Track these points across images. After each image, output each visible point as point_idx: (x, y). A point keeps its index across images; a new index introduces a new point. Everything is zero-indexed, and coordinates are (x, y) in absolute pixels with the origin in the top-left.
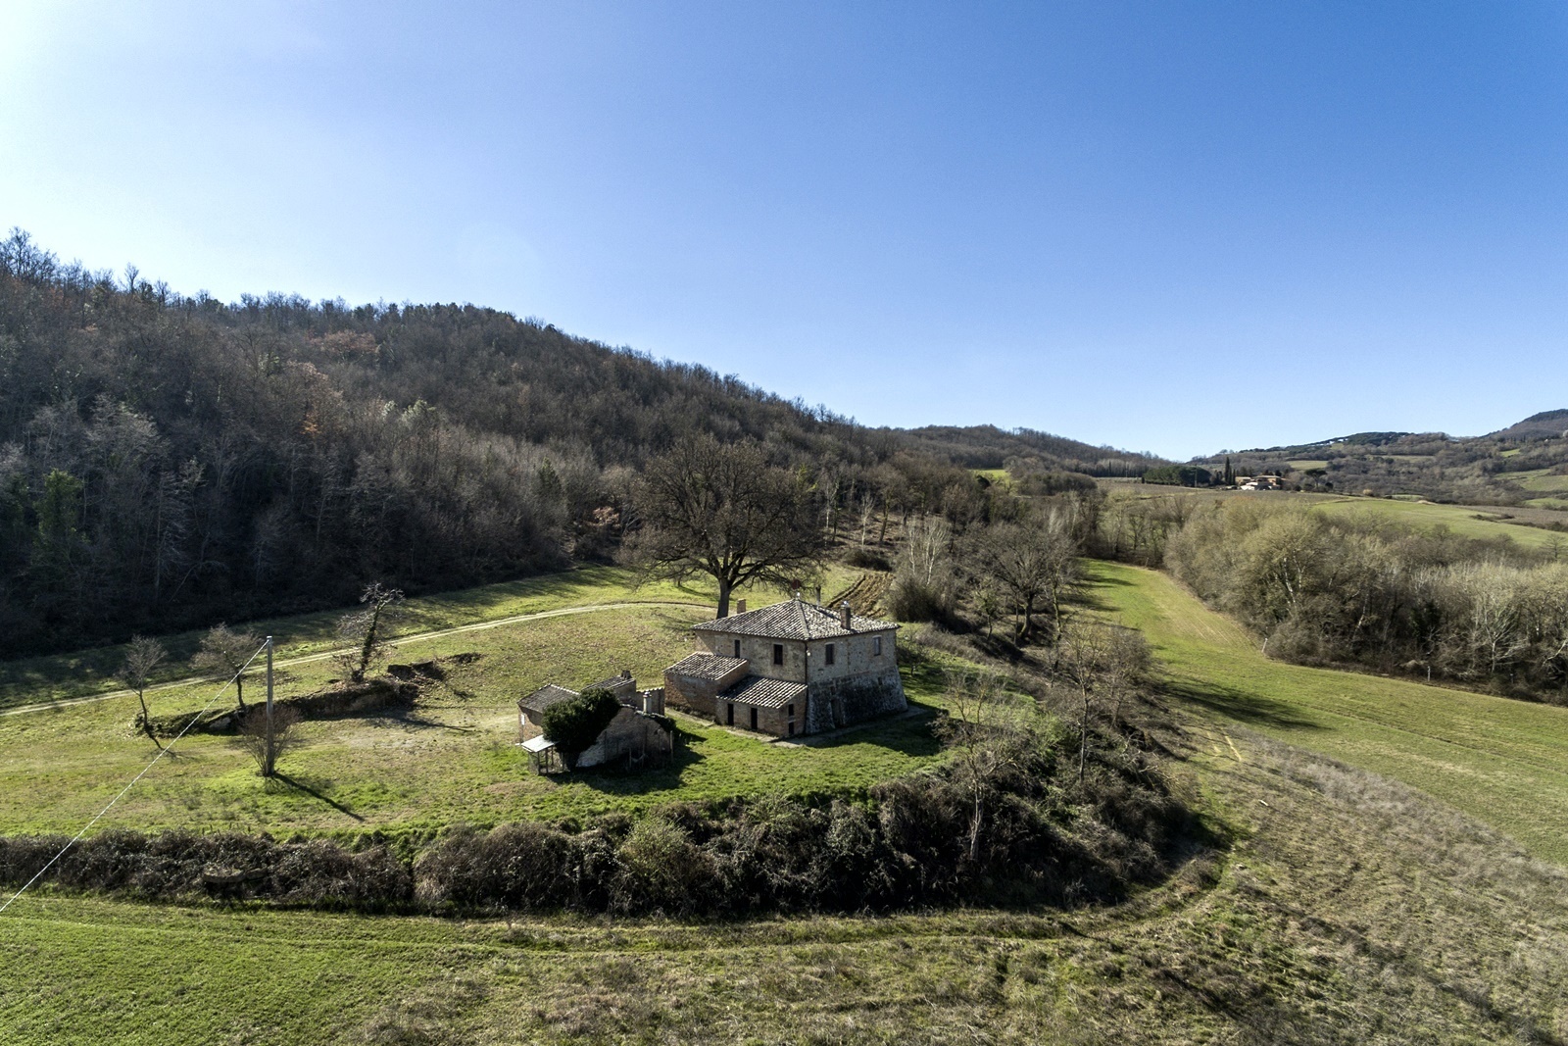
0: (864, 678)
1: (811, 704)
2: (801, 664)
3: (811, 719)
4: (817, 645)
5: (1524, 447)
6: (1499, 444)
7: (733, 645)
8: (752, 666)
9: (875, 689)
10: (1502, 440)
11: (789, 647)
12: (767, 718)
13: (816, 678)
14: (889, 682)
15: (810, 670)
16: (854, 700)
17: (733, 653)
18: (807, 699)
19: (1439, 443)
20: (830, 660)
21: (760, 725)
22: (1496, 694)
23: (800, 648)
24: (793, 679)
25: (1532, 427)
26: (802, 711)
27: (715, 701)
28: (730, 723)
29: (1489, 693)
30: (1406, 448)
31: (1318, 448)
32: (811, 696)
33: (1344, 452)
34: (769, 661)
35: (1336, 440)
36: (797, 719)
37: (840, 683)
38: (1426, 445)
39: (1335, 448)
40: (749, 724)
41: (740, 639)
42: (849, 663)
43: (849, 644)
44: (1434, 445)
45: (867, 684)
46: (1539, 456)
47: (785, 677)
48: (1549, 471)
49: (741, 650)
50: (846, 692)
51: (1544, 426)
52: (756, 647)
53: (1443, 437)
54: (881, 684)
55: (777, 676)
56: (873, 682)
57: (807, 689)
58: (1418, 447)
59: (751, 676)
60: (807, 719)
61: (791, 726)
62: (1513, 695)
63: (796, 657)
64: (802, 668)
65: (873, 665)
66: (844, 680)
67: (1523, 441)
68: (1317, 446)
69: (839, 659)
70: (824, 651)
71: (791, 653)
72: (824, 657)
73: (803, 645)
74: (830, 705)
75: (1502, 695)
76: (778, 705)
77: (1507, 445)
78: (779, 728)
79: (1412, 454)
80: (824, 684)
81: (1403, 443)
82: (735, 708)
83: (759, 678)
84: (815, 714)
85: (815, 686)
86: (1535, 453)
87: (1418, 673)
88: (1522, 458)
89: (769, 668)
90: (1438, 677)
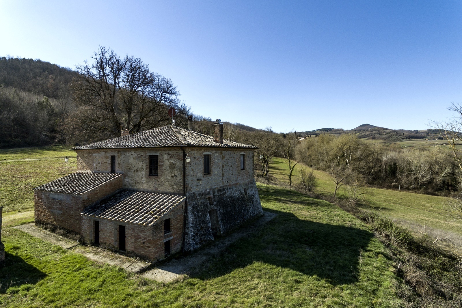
0: (234, 189)
1: (191, 217)
2: (178, 173)
3: (191, 234)
4: (196, 153)
5: (360, 133)
6: (355, 132)
7: (109, 161)
8: (127, 180)
9: (243, 198)
10: (355, 131)
11: (165, 157)
12: (136, 238)
13: (195, 188)
14: (251, 192)
15: (189, 179)
16: (229, 209)
17: (109, 169)
18: (186, 211)
19: (341, 131)
20: (207, 171)
21: (129, 246)
22: (423, 194)
23: (177, 157)
24: (170, 190)
25: (361, 128)
26: (180, 225)
27: (80, 219)
28: (96, 243)
29: (420, 193)
30: (334, 132)
31: (313, 132)
32: (190, 208)
33: (319, 133)
34: (143, 174)
35: (317, 130)
36: (174, 236)
37: (216, 193)
38: (338, 132)
39: (317, 132)
40: (117, 245)
41: (115, 154)
42: (223, 175)
43: (223, 157)
44: (340, 132)
45: (237, 194)
46: (364, 135)
47: (161, 189)
48: (367, 138)
49: (117, 165)
50: (222, 202)
51: (364, 128)
52: (131, 160)
53: (342, 130)
54: (246, 194)
55: (151, 188)
56: (241, 193)
57: (186, 201)
58: (337, 132)
59: (125, 190)
60: (185, 234)
61: (167, 245)
62: (428, 193)
63: (172, 167)
64: (180, 178)
65: (240, 178)
66: (219, 191)
67: (360, 131)
68: (313, 131)
69: (215, 170)
70: (202, 161)
71: (167, 163)
72: (202, 167)
73: (181, 153)
74: (208, 216)
75: (425, 194)
76: (150, 221)
77: (357, 132)
78: (152, 250)
79: (335, 134)
80: (202, 194)
81: (333, 131)
82: (101, 226)
83: (132, 191)
84: (195, 227)
85: (193, 197)
86: (363, 134)
87: (396, 187)
88: (360, 135)
89: (144, 180)
90: (402, 188)
